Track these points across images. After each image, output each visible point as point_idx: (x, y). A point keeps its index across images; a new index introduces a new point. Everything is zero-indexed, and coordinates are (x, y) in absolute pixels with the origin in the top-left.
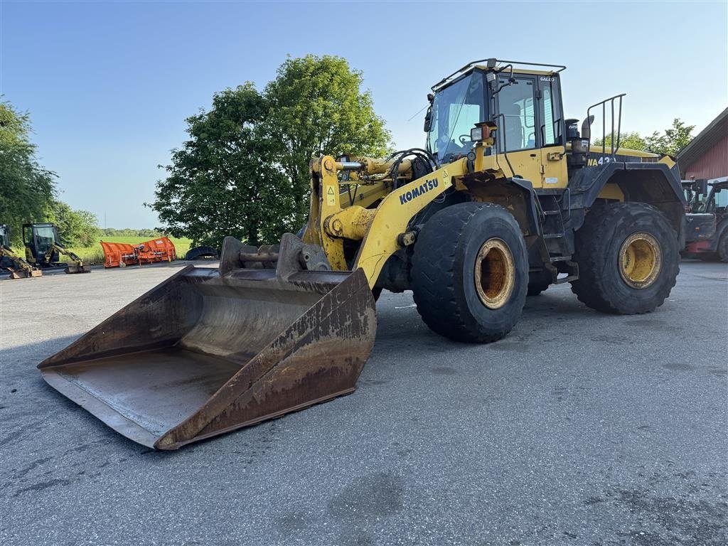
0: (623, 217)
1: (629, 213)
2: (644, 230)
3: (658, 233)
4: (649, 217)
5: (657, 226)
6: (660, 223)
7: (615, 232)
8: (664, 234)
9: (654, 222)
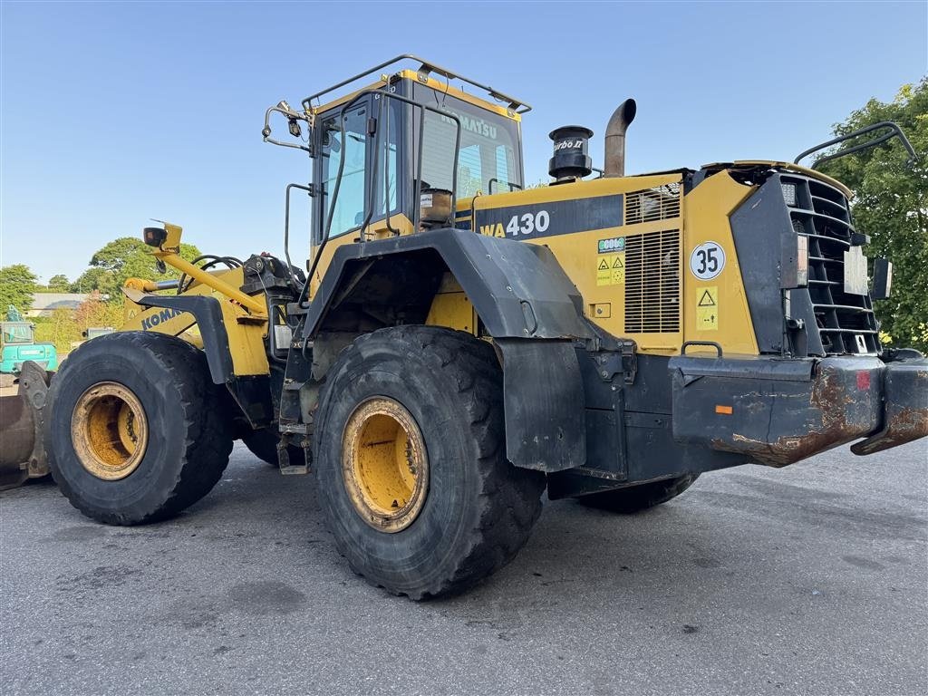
0: (349, 362)
1: (360, 353)
2: (385, 393)
3: (415, 403)
4: (394, 364)
5: (411, 388)
6: (417, 380)
7: (332, 392)
8: (428, 410)
9: (405, 376)
